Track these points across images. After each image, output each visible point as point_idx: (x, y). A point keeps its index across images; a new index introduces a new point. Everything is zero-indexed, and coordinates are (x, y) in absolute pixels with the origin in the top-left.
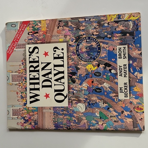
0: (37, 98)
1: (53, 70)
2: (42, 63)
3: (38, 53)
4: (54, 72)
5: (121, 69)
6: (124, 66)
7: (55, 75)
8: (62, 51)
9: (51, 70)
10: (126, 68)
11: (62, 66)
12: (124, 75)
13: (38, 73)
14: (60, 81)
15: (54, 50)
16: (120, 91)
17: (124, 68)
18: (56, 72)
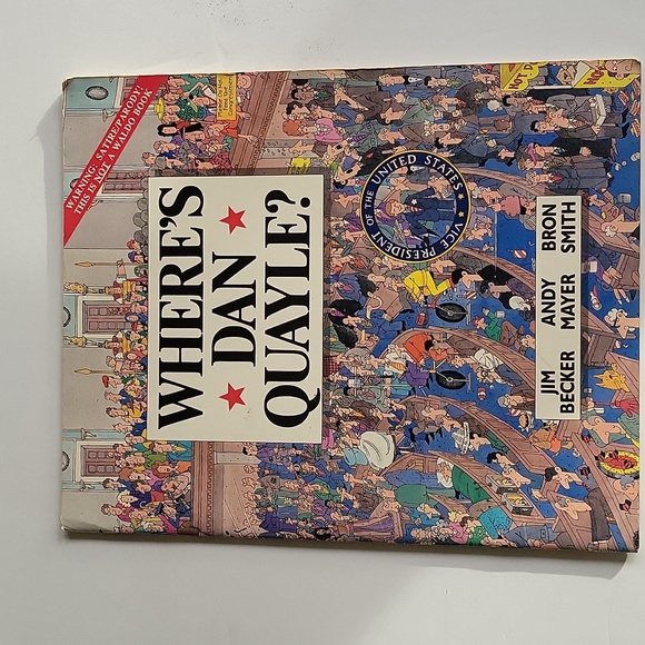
0: (190, 402)
1: (260, 287)
2: (215, 257)
3: (198, 213)
4: (265, 298)
5: (550, 294)
6: (563, 282)
7: (271, 309)
8: (305, 211)
9: (253, 286)
10: (573, 292)
11: (303, 272)
12: (563, 319)
13: (198, 298)
14: (288, 335)
15: (270, 203)
16: (543, 386)
17: (563, 291)
18: (276, 297)
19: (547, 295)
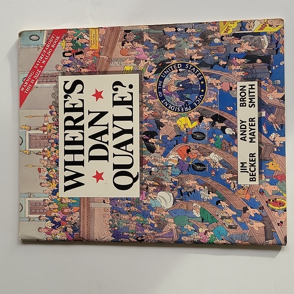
0: (78, 179)
1: (111, 126)
2: (89, 112)
3: (81, 92)
4: (113, 131)
5: (244, 127)
6: (250, 121)
7: (115, 136)
8: (131, 90)
9: (107, 125)
10: (254, 125)
11: (130, 118)
12: (250, 138)
13: (82, 131)
14: (124, 148)
15: (114, 87)
16: (241, 169)
17: (250, 125)
18: (117, 130)
19: (242, 127)
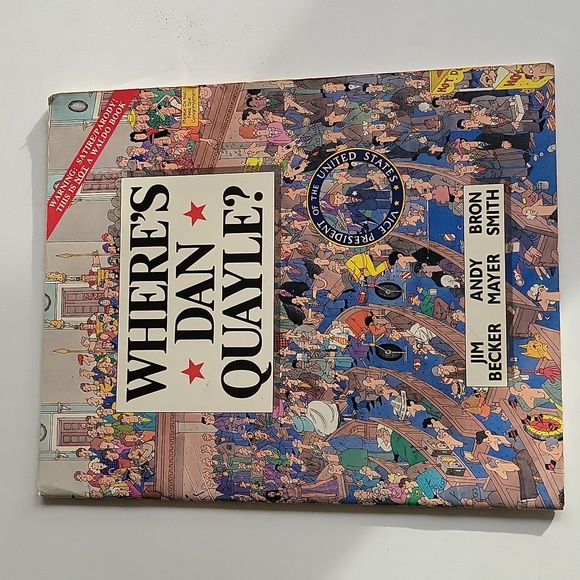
0: (155, 377)
1: (219, 272)
2: (179, 247)
3: (164, 208)
4: (223, 282)
5: (478, 273)
6: (489, 261)
7: (227, 292)
8: (258, 204)
9: (212, 272)
10: (498, 270)
11: (256, 258)
12: (489, 295)
13: (163, 283)
14: (243, 315)
15: (227, 198)
16: (472, 356)
17: (489, 270)
18: (231, 281)
19: (474, 273)
